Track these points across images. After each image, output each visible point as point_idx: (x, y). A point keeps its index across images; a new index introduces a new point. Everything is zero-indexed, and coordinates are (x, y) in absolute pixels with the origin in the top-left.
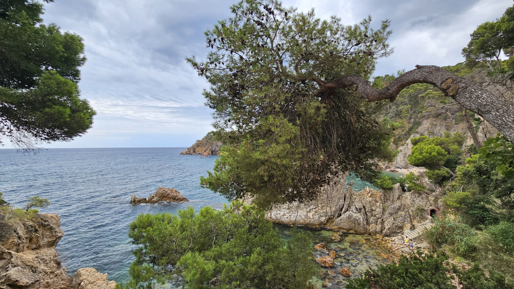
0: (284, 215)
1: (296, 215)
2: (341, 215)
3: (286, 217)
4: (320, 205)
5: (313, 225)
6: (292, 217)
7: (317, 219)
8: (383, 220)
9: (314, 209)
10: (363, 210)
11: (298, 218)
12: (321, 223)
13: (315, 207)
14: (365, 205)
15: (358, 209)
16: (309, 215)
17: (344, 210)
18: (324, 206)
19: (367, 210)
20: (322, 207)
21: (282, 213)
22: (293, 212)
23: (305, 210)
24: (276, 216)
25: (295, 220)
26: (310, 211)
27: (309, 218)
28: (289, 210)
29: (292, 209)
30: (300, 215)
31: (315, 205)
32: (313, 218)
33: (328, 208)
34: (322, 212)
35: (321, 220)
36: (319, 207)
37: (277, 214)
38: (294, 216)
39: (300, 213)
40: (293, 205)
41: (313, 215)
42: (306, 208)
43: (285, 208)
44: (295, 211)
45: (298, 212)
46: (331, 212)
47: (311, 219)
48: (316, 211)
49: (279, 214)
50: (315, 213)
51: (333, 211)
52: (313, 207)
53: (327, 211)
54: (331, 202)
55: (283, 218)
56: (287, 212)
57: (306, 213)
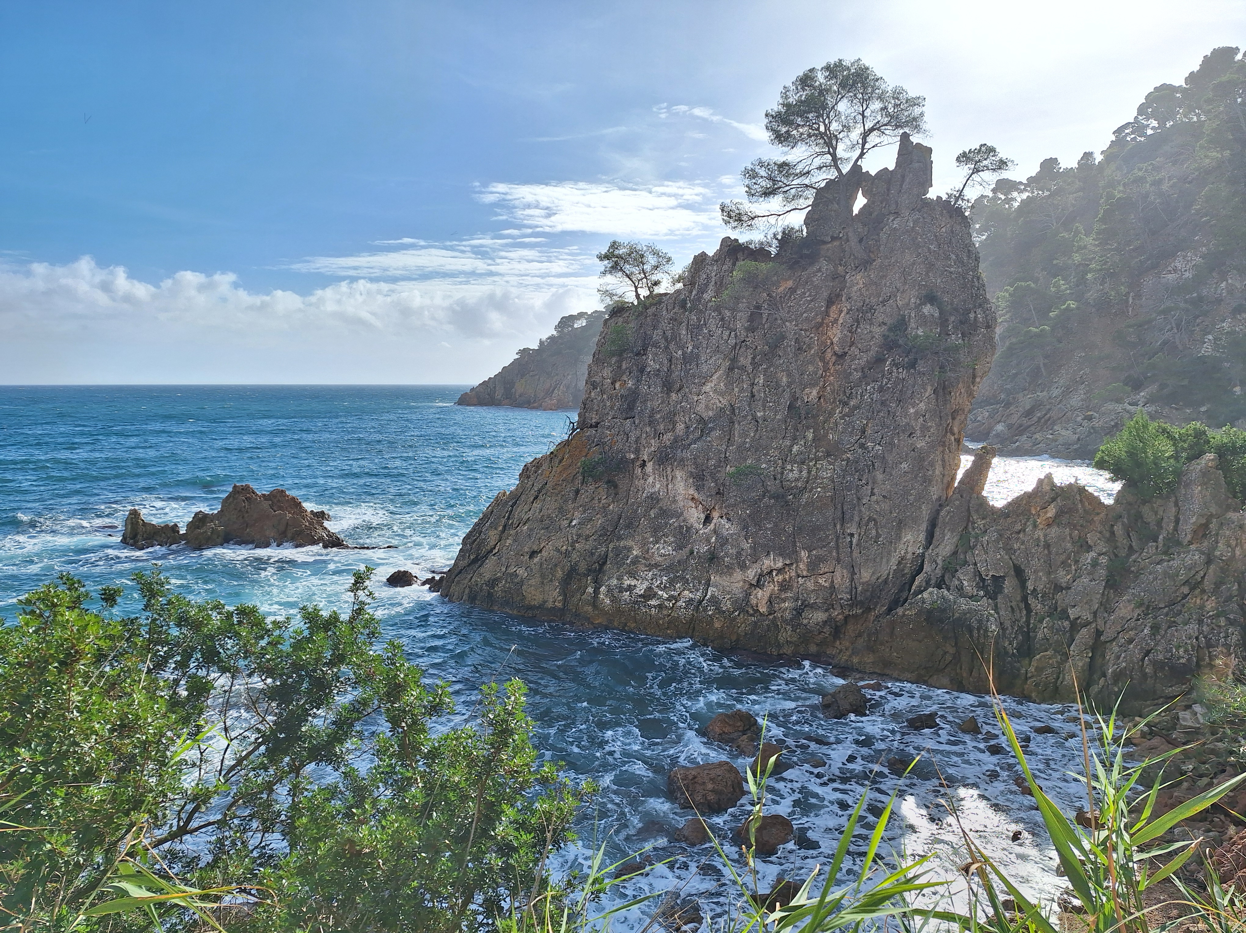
0: (649, 594)
1: (699, 595)
2: (902, 606)
3: (653, 602)
4: (804, 554)
6: (681, 603)
7: (788, 615)
8: (1099, 633)
9: (780, 571)
10: (1009, 585)
11: (705, 610)
13: (780, 565)
14: (1021, 561)
15: (990, 582)
16: (752, 599)
18: (820, 559)
19: (1030, 586)
20: (813, 566)
21: (641, 588)
22: (688, 584)
23: (738, 575)
24: (614, 600)
25: (692, 619)
26: (758, 581)
27: (751, 612)
28: (672, 575)
29: (683, 571)
30: (713, 596)
31: (781, 555)
32: (770, 614)
33: (838, 568)
34: (810, 585)
35: (805, 622)
36: (801, 566)
37: (621, 590)
38: (691, 600)
39: (716, 586)
40: (692, 553)
41: (770, 597)
42: (743, 567)
43: (656, 566)
44: (694, 579)
45: (708, 584)
46: (853, 589)
47: (761, 614)
48: (784, 580)
49: (630, 588)
50: (780, 590)
51: (863, 584)
52: (775, 564)
53: (832, 582)
54: (855, 541)
55: (645, 606)
56: (661, 583)
57: (742, 588)
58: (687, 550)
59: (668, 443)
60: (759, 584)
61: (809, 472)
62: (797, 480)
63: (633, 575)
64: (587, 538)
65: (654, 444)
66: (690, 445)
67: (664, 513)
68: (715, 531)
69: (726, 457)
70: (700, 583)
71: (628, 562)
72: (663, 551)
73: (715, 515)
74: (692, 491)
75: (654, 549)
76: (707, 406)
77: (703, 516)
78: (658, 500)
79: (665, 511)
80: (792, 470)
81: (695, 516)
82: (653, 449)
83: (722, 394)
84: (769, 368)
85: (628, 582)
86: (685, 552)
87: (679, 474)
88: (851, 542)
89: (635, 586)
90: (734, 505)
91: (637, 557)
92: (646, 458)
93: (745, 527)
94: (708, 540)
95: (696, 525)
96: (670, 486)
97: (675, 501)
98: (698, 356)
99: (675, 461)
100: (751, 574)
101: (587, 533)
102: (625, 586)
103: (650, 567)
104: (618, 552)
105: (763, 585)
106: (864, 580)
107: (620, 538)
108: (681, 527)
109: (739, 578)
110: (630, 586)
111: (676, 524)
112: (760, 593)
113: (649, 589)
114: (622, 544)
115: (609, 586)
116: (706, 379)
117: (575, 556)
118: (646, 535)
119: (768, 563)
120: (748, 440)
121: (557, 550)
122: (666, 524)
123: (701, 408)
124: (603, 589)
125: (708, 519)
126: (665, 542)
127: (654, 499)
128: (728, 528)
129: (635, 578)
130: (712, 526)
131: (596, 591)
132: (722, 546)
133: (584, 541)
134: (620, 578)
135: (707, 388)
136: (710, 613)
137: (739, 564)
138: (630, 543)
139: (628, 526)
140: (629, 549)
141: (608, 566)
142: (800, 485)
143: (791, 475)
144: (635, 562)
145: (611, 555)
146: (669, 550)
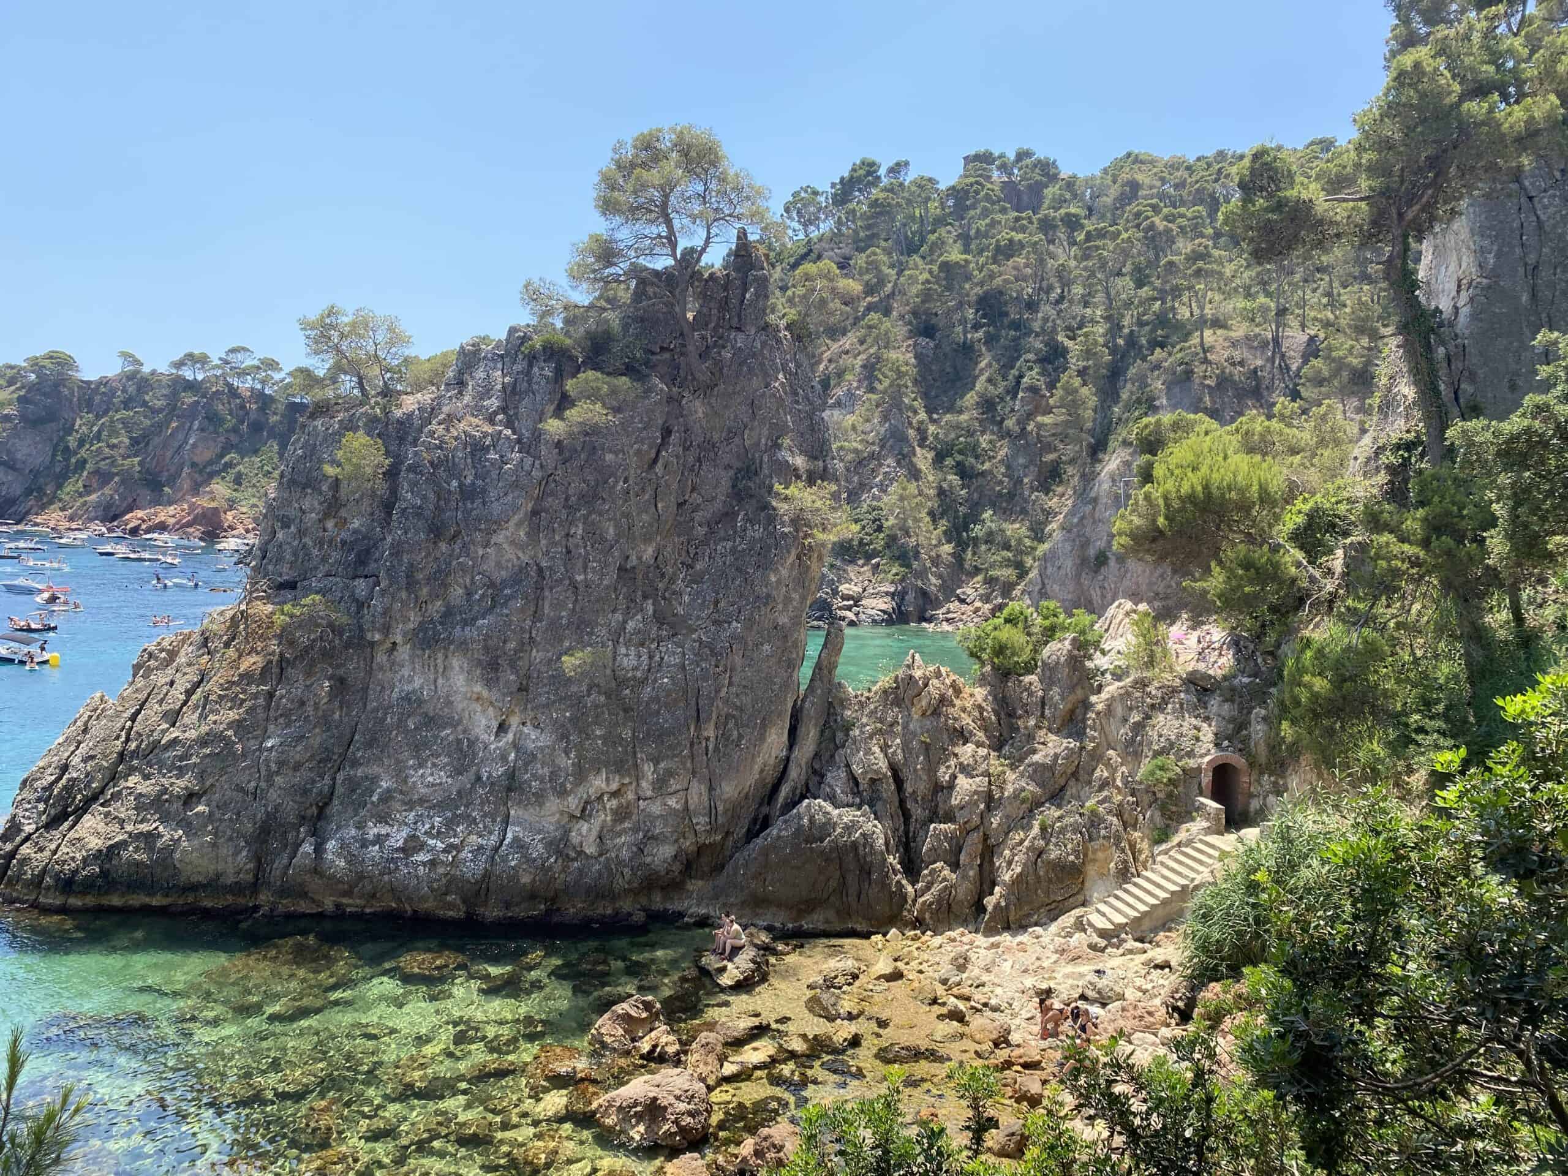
0: (413, 845)
1: (494, 839)
2: (766, 823)
3: (422, 857)
4: (648, 769)
5: (599, 892)
6: (466, 854)
7: (625, 854)
8: (986, 837)
9: (615, 794)
10: (888, 788)
11: (505, 860)
12: (651, 882)
13: (614, 786)
14: (899, 758)
15: (864, 784)
16: (574, 836)
17: (784, 791)
18: (670, 773)
19: (909, 788)
20: (660, 785)
21: (398, 838)
22: (476, 824)
23: (553, 804)
24: (351, 859)
25: (484, 876)
26: (583, 810)
27: (573, 854)
28: (449, 814)
29: (467, 806)
30: (516, 839)
31: (618, 771)
32: (600, 855)
33: (695, 784)
34: (656, 808)
35: (648, 860)
36: (644, 784)
37: (364, 843)
38: (481, 847)
39: (520, 824)
40: (479, 778)
41: (601, 831)
42: (562, 793)
43: (422, 801)
44: (485, 816)
45: (506, 821)
46: (712, 811)
47: (587, 857)
48: (620, 806)
49: (379, 840)
50: (614, 821)
51: (725, 801)
52: (608, 784)
53: (687, 802)
54: (711, 747)
55: (407, 865)
56: (433, 827)
57: (558, 822)
58: (471, 775)
59: (436, 616)
60: (584, 814)
61: (651, 657)
62: (635, 669)
63: (383, 819)
64: (297, 767)
65: (414, 619)
66: (475, 619)
67: (431, 721)
68: (515, 745)
69: (531, 638)
70: (494, 821)
71: (375, 798)
72: (430, 779)
73: (514, 721)
74: (478, 688)
75: (414, 777)
76: (498, 564)
77: (495, 725)
78: (420, 702)
79: (432, 719)
80: (627, 655)
81: (482, 724)
82: (411, 626)
83: (522, 547)
84: (590, 513)
85: (375, 831)
86: (466, 780)
87: (456, 662)
88: (707, 747)
89: (388, 835)
90: (546, 706)
91: (388, 791)
92: (399, 639)
93: (564, 737)
94: (504, 758)
95: (484, 737)
96: (440, 681)
97: (449, 703)
98: (484, 491)
99: (450, 643)
100: (573, 803)
101: (297, 757)
102: (370, 837)
103: (410, 805)
104: (353, 785)
105: (590, 816)
106: (725, 796)
107: (355, 764)
108: (459, 742)
109: (554, 809)
110: (379, 836)
111: (451, 738)
112: (585, 827)
113: (413, 837)
114: (360, 773)
115: (342, 839)
116: (496, 524)
117: (273, 795)
118: (401, 757)
119: (599, 783)
120: (564, 614)
121: (240, 789)
122: (436, 737)
123: (489, 566)
124: (331, 845)
125: (502, 728)
126: (434, 765)
127: (411, 701)
128: (536, 739)
129: (387, 823)
130: (510, 736)
131: (319, 849)
132: (526, 764)
133: (290, 773)
134: (360, 826)
135: (500, 538)
136: (513, 863)
137: (554, 788)
138: (374, 769)
139: (369, 744)
140: (375, 780)
141: (336, 806)
142: (639, 674)
143: (625, 661)
144: (387, 797)
145: (340, 790)
146: (441, 777)
